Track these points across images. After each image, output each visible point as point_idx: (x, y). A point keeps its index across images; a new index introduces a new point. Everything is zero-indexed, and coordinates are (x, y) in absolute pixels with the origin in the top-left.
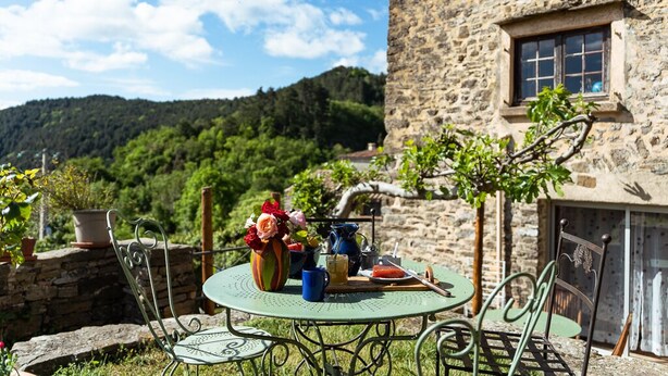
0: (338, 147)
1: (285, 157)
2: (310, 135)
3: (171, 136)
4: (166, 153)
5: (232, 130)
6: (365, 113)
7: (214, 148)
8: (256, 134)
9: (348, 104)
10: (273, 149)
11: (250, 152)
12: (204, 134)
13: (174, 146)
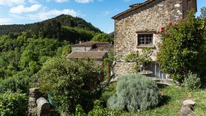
0: (65, 41)
1: (48, 45)
2: (56, 37)
3: (7, 38)
4: (5, 44)
5: (29, 36)
6: (73, 30)
7: (23, 42)
8: (37, 38)
9: (67, 27)
10: (44, 42)
11: (36, 44)
12: (19, 37)
13: (8, 42)
